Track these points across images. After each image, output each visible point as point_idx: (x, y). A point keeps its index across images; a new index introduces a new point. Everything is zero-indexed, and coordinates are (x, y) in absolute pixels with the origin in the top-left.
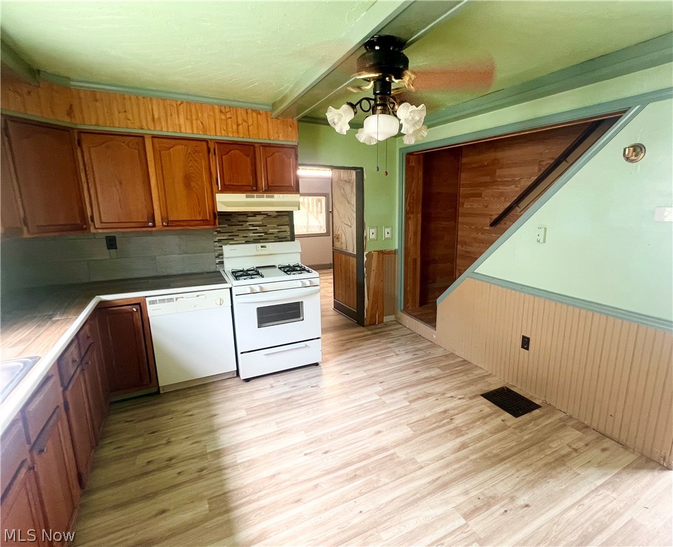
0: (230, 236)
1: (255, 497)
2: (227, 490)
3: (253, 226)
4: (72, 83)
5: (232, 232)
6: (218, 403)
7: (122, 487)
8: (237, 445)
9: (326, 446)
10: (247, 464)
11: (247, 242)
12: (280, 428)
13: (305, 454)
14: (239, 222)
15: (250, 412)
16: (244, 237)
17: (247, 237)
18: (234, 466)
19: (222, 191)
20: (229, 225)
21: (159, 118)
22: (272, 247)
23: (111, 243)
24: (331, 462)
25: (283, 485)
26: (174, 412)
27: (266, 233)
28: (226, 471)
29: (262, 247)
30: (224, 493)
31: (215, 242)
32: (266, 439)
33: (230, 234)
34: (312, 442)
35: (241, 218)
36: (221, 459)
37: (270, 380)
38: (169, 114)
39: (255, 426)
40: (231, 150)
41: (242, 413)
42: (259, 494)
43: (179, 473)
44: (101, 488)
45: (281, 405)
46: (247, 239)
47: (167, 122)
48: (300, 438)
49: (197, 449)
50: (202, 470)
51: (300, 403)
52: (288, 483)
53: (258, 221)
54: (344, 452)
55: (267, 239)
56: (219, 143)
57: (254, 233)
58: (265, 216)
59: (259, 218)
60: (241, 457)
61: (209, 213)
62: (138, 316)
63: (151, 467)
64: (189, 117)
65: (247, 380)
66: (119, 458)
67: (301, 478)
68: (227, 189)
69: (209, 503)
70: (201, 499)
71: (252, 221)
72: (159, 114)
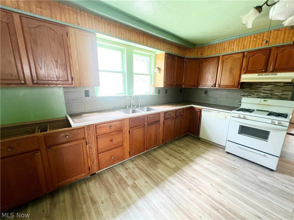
0: (249, 94)
1: (184, 176)
2: (181, 168)
3: (264, 90)
5: (251, 92)
6: (209, 151)
7: (170, 150)
8: (198, 163)
9: (222, 191)
10: (193, 169)
11: (258, 98)
12: (216, 172)
13: (211, 185)
14: (256, 88)
15: (214, 160)
16: (257, 95)
17: (259, 95)
18: (190, 166)
19: (245, 73)
20: (250, 89)
21: (226, 48)
22: (270, 101)
23: (206, 92)
24: (216, 196)
25: (193, 182)
26: (197, 145)
27: (272, 94)
28: (187, 165)
29: (264, 101)
30: (180, 168)
31: (241, 95)
32: (207, 169)
33: (250, 93)
34: (220, 185)
35: (258, 86)
36: (190, 162)
37: (237, 159)
38: (230, 45)
39: (209, 164)
40: (255, 54)
41: (212, 159)
43: (180, 157)
44: (168, 147)
45: (228, 167)
46: (258, 96)
47: (229, 49)
48: (219, 180)
49: (189, 156)
50: (184, 160)
51: (236, 173)
52: (195, 184)
53: (268, 88)
54: (226, 200)
55: (272, 97)
56: (249, 52)
57: (263, 94)
58: (275, 85)
59: (269, 86)
60: (195, 166)
61: (236, 83)
62: (199, 113)
63: (178, 151)
64: (238, 44)
65: (228, 153)
66: (176, 145)
67: (200, 187)
69: (175, 167)
70: (176, 164)
71: (264, 88)
72: (227, 46)
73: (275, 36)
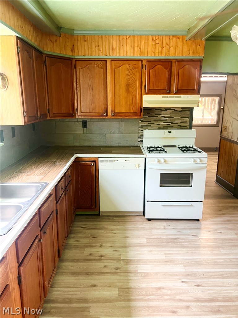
0: (148, 124)
1: (147, 298)
2: (130, 287)
3: (164, 117)
4: (75, 32)
5: (150, 121)
6: (130, 230)
7: (76, 264)
8: (139, 260)
9: (199, 281)
10: (143, 274)
11: (159, 128)
12: (167, 258)
13: (183, 282)
14: (156, 114)
15: (148, 241)
16: (157, 125)
17: (159, 125)
18: (136, 273)
19: (147, 94)
20: (149, 117)
21: (116, 48)
22: (175, 133)
23: (85, 124)
24: (200, 293)
25: (165, 297)
26: (105, 228)
27: (172, 123)
28: (130, 274)
29: (169, 132)
30: (128, 288)
31: (139, 127)
32: (157, 262)
33: (149, 122)
34: (188, 275)
35: (157, 112)
36: (128, 266)
37: (164, 223)
38: (122, 45)
39: (150, 251)
40: (156, 66)
41: (144, 241)
42: (149, 297)
43: (105, 266)
44: (66, 261)
45: (169, 242)
46: (159, 126)
47: (120, 50)
48: (180, 269)
49: (116, 255)
50: (117, 269)
51: (183, 245)
52: (168, 297)
53: (168, 114)
54: (212, 290)
55: (172, 127)
56: (149, 61)
57: (164, 122)
58: (173, 111)
59: (169, 112)
60: (142, 268)
61: (138, 108)
62: (93, 168)
63: (91, 258)
64: (133, 46)
65: (149, 220)
66: (76, 247)
67: (178, 297)
68: (151, 92)
69: (119, 291)
70: (116, 286)
71: (164, 114)
72: (116, 45)
73: (174, 45)
